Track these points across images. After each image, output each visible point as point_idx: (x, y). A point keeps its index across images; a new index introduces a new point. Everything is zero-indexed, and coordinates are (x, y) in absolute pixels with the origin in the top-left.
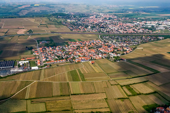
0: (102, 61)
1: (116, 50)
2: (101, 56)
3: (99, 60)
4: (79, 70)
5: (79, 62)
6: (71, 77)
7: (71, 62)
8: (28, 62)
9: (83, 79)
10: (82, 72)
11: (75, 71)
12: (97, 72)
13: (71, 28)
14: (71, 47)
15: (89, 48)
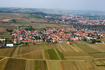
0: (79, 42)
1: (90, 35)
2: (77, 38)
3: (77, 42)
4: (57, 49)
5: (56, 42)
6: (49, 55)
7: (48, 42)
8: (4, 40)
9: (63, 58)
10: (61, 51)
11: (53, 50)
12: (77, 51)
13: (48, 20)
14: (48, 31)
15: (65, 33)
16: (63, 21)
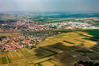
0: (23, 49)
1: (32, 42)
2: (22, 46)
3: (21, 49)
4: (8, 57)
5: (8, 51)
6: (2, 62)
7: (2, 52)
9: (10, 62)
10: (10, 58)
11: (5, 57)
12: (20, 56)
13: (4, 29)
14: (3, 41)
15: (15, 42)
16: (16, 28)
